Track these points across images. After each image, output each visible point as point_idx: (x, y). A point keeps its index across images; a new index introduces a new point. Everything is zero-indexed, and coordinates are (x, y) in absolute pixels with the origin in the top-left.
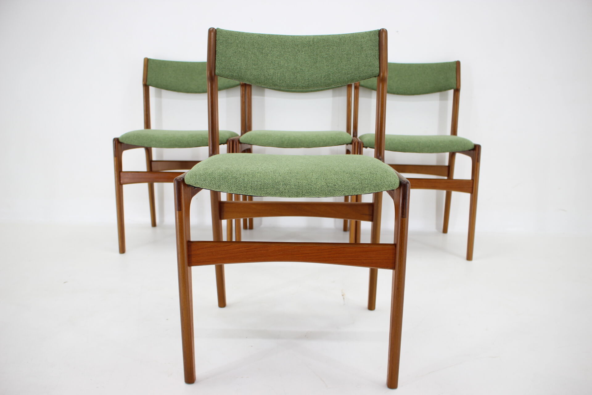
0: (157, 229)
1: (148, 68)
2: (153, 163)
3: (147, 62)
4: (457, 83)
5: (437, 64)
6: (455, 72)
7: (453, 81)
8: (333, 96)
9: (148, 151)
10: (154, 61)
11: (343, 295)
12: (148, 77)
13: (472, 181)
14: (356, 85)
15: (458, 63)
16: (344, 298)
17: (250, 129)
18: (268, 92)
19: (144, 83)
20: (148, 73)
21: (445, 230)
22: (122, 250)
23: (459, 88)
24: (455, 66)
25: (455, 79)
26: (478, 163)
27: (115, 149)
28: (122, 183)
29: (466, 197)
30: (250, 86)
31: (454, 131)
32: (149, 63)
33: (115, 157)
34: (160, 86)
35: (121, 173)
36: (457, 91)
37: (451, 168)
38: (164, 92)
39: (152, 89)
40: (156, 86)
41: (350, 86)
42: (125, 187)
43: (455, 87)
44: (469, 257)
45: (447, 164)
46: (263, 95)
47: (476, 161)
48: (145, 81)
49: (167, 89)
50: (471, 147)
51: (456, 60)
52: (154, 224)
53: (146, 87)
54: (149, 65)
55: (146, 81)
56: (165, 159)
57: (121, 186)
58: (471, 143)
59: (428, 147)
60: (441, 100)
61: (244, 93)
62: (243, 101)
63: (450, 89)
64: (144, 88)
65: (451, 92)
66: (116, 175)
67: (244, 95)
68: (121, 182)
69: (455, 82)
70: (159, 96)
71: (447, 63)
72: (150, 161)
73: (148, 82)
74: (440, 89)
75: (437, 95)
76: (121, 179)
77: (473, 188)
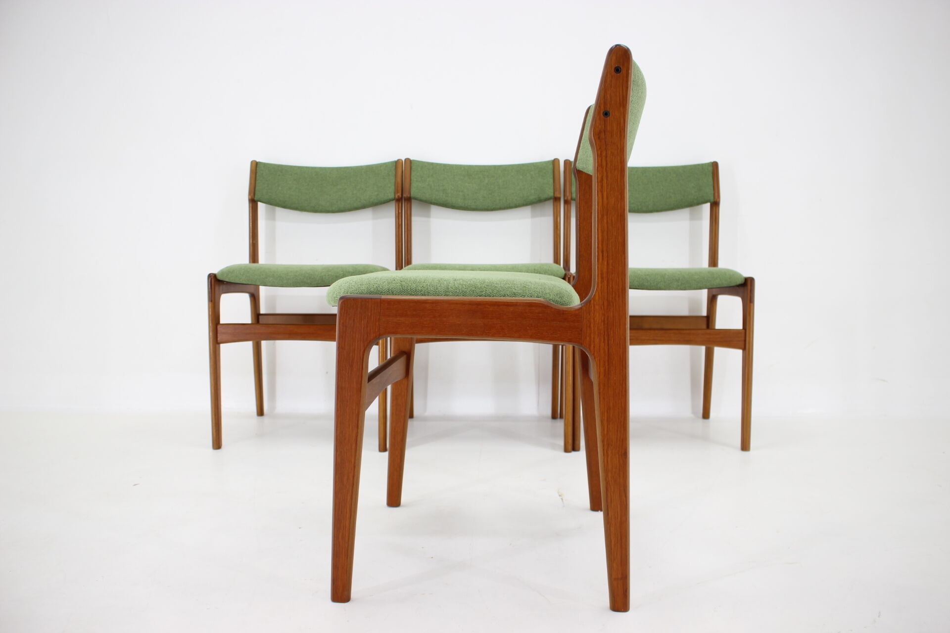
0: (265, 419)
1: (257, 175)
2: (261, 317)
3: (256, 167)
4: (714, 194)
5: (684, 168)
6: (711, 178)
7: (709, 190)
8: (533, 217)
9: (255, 299)
10: (265, 165)
11: (560, 496)
12: (257, 188)
13: (744, 331)
14: (566, 198)
15: (715, 166)
16: (562, 499)
17: (409, 262)
18: (435, 210)
19: (250, 197)
20: (257, 182)
21: (706, 415)
22: (217, 444)
23: (718, 200)
24: (711, 169)
25: (712, 188)
26: (752, 304)
27: (210, 290)
28: (219, 341)
29: (736, 355)
30: (409, 200)
31: (713, 260)
32: (258, 168)
33: (210, 303)
34: (274, 202)
35: (219, 327)
36: (715, 205)
37: (710, 320)
38: (280, 211)
39: (261, 206)
40: (268, 202)
41: (556, 199)
42: (223, 347)
43: (712, 199)
44: (745, 445)
45: (704, 313)
46: (429, 216)
47: (748, 301)
48: (252, 195)
49: (285, 206)
50: (740, 281)
51: (712, 160)
52: (260, 412)
53: (253, 203)
54: (258, 171)
55: (254, 194)
56: (279, 311)
57: (217, 345)
58: (740, 275)
59: (678, 281)
60: (692, 218)
61: (400, 211)
62: (399, 223)
63: (706, 202)
64: (251, 205)
65: (707, 207)
66: (211, 329)
67: (400, 215)
68: (218, 339)
69: (712, 192)
70: (271, 217)
71: (699, 165)
72: (256, 315)
73: (256, 196)
74: (690, 203)
75: (685, 213)
76: (218, 335)
77: (745, 341)
